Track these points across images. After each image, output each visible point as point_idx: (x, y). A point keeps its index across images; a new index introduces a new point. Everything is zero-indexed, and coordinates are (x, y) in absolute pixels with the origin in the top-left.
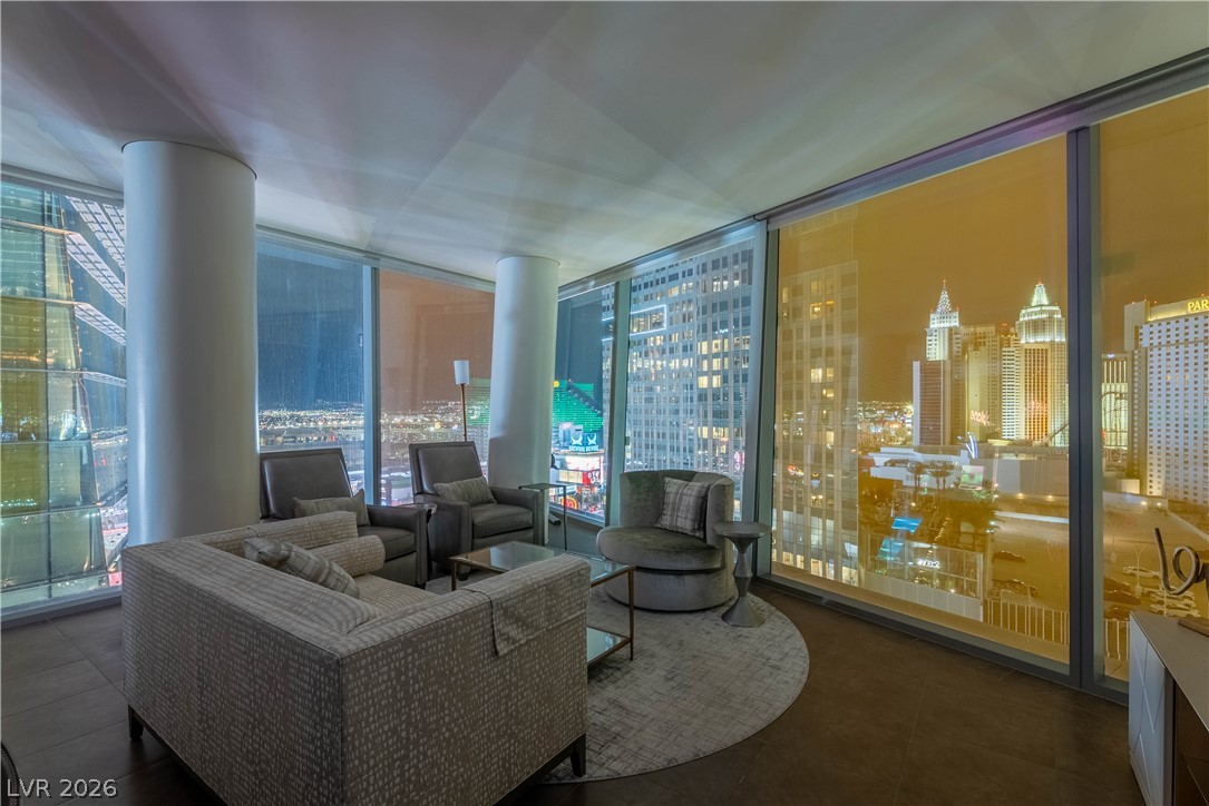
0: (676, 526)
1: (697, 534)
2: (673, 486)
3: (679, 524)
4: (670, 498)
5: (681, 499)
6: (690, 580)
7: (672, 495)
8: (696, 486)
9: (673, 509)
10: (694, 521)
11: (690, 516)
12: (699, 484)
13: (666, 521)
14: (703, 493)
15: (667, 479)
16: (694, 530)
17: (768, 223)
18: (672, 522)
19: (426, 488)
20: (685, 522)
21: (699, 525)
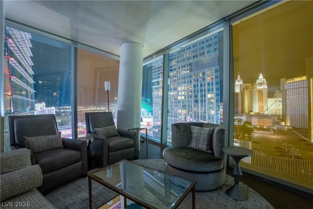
0: (198, 148)
1: (209, 151)
2: (195, 130)
3: (200, 147)
4: (195, 135)
5: (200, 135)
6: (211, 176)
7: (196, 134)
8: (207, 130)
9: (197, 140)
10: (207, 145)
11: (205, 143)
12: (208, 129)
13: (193, 145)
14: (211, 133)
15: (192, 127)
16: (207, 150)
17: (230, 21)
18: (196, 145)
19: (91, 130)
20: (203, 146)
21: (209, 147)
